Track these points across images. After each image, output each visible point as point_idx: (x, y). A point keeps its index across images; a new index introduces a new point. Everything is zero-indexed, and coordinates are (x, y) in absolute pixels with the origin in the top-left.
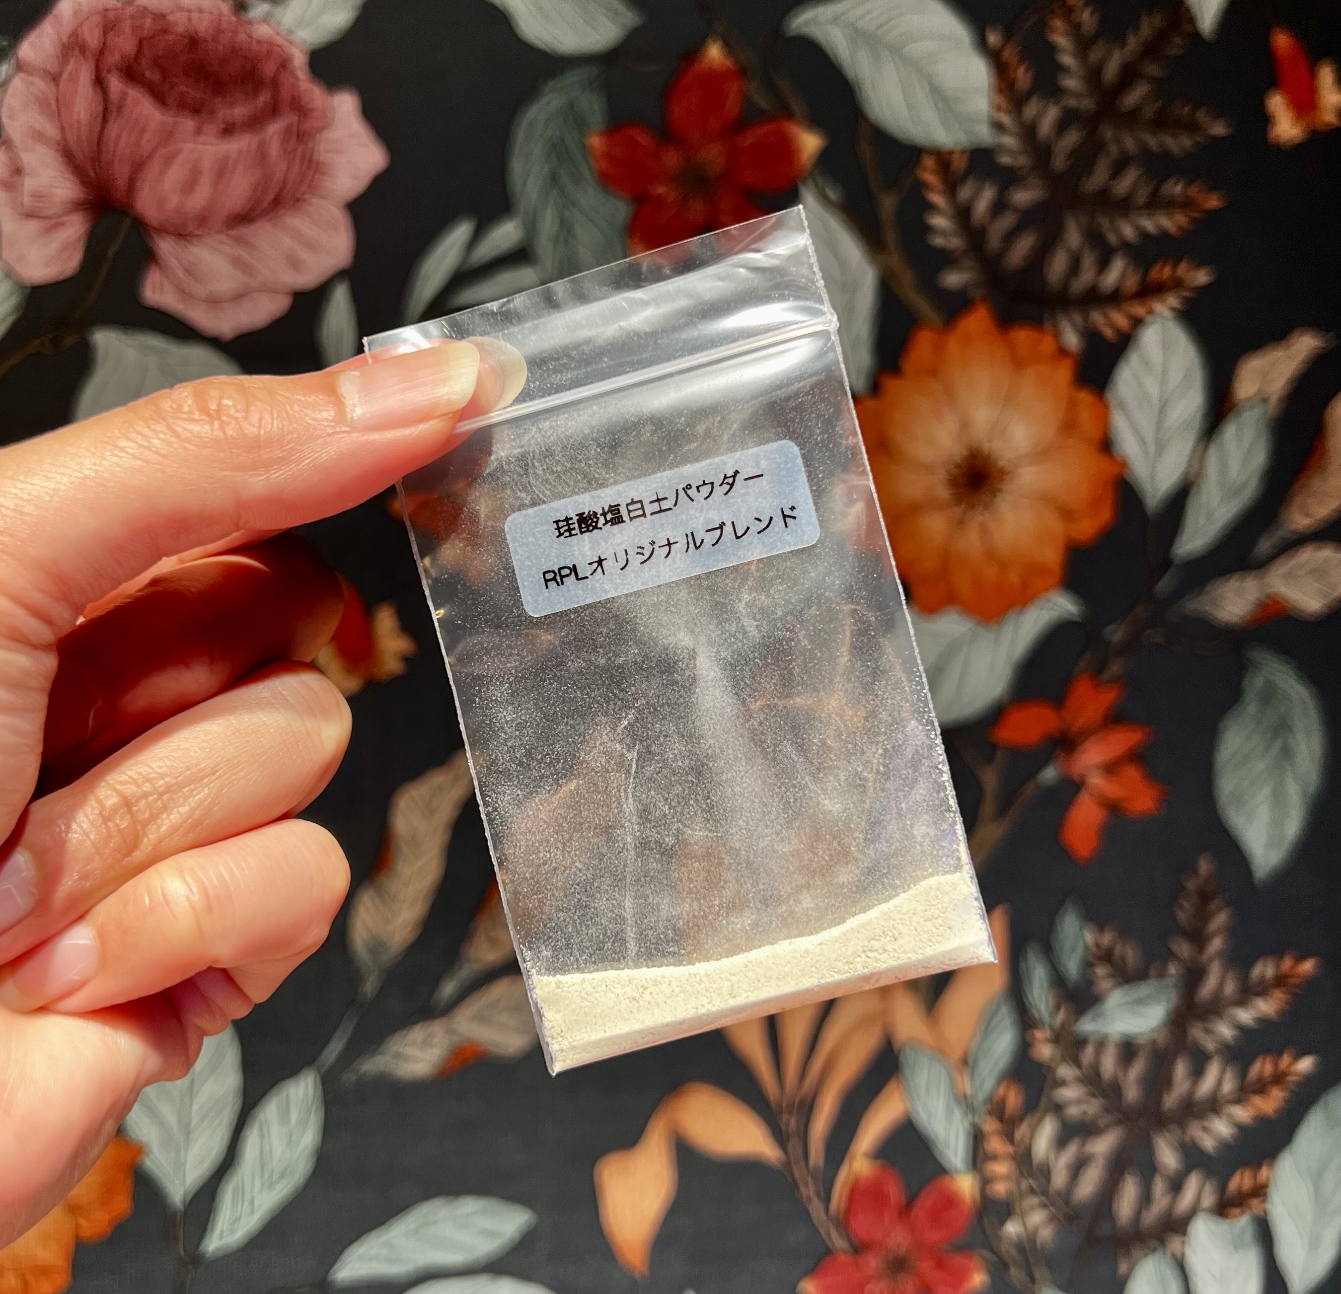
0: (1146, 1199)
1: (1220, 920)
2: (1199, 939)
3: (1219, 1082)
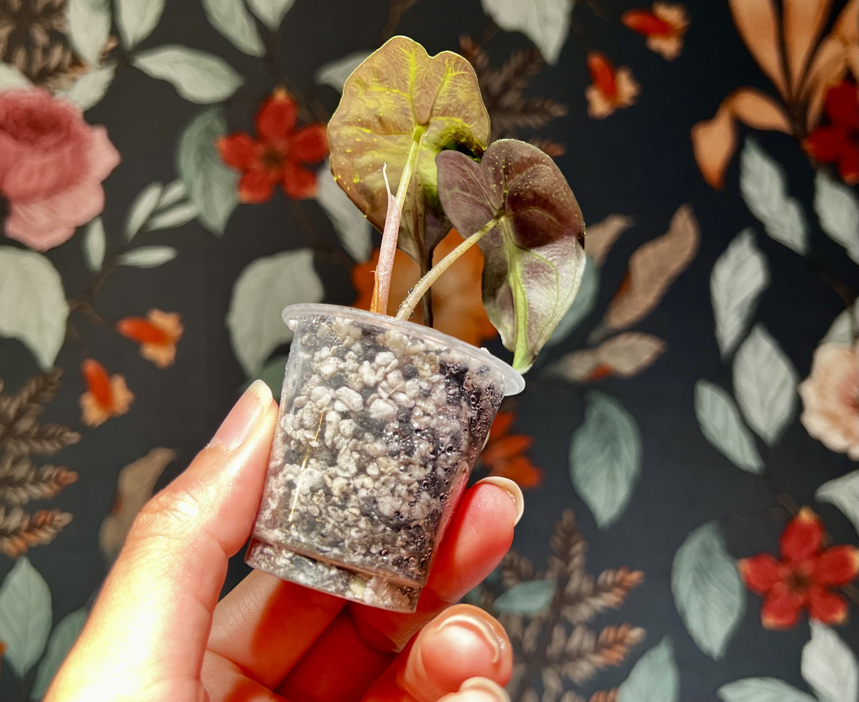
1: (578, 548)
2: (566, 557)
3: (581, 643)
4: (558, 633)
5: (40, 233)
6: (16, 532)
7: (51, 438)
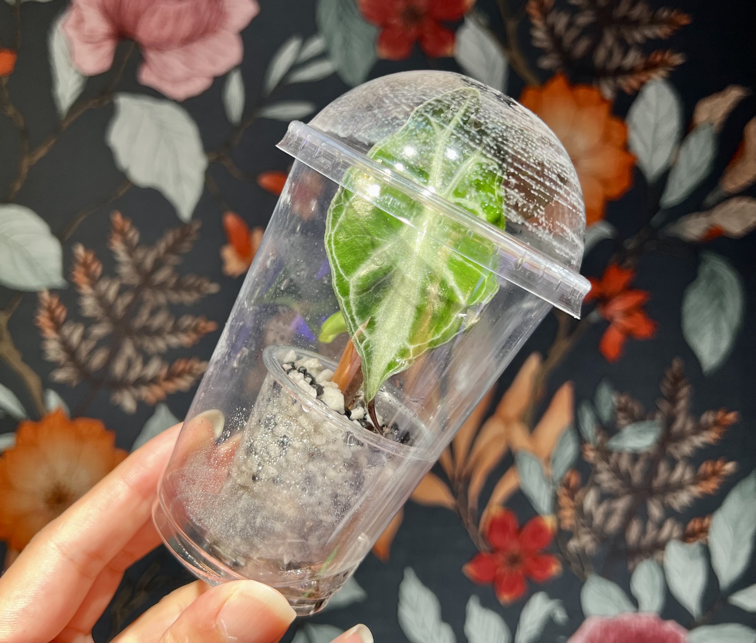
0: (644, 532)
1: (684, 391)
2: (673, 400)
3: (683, 475)
4: (663, 468)
5: (175, 82)
6: (154, 381)
7: (189, 289)
